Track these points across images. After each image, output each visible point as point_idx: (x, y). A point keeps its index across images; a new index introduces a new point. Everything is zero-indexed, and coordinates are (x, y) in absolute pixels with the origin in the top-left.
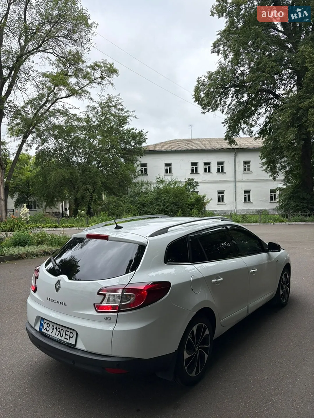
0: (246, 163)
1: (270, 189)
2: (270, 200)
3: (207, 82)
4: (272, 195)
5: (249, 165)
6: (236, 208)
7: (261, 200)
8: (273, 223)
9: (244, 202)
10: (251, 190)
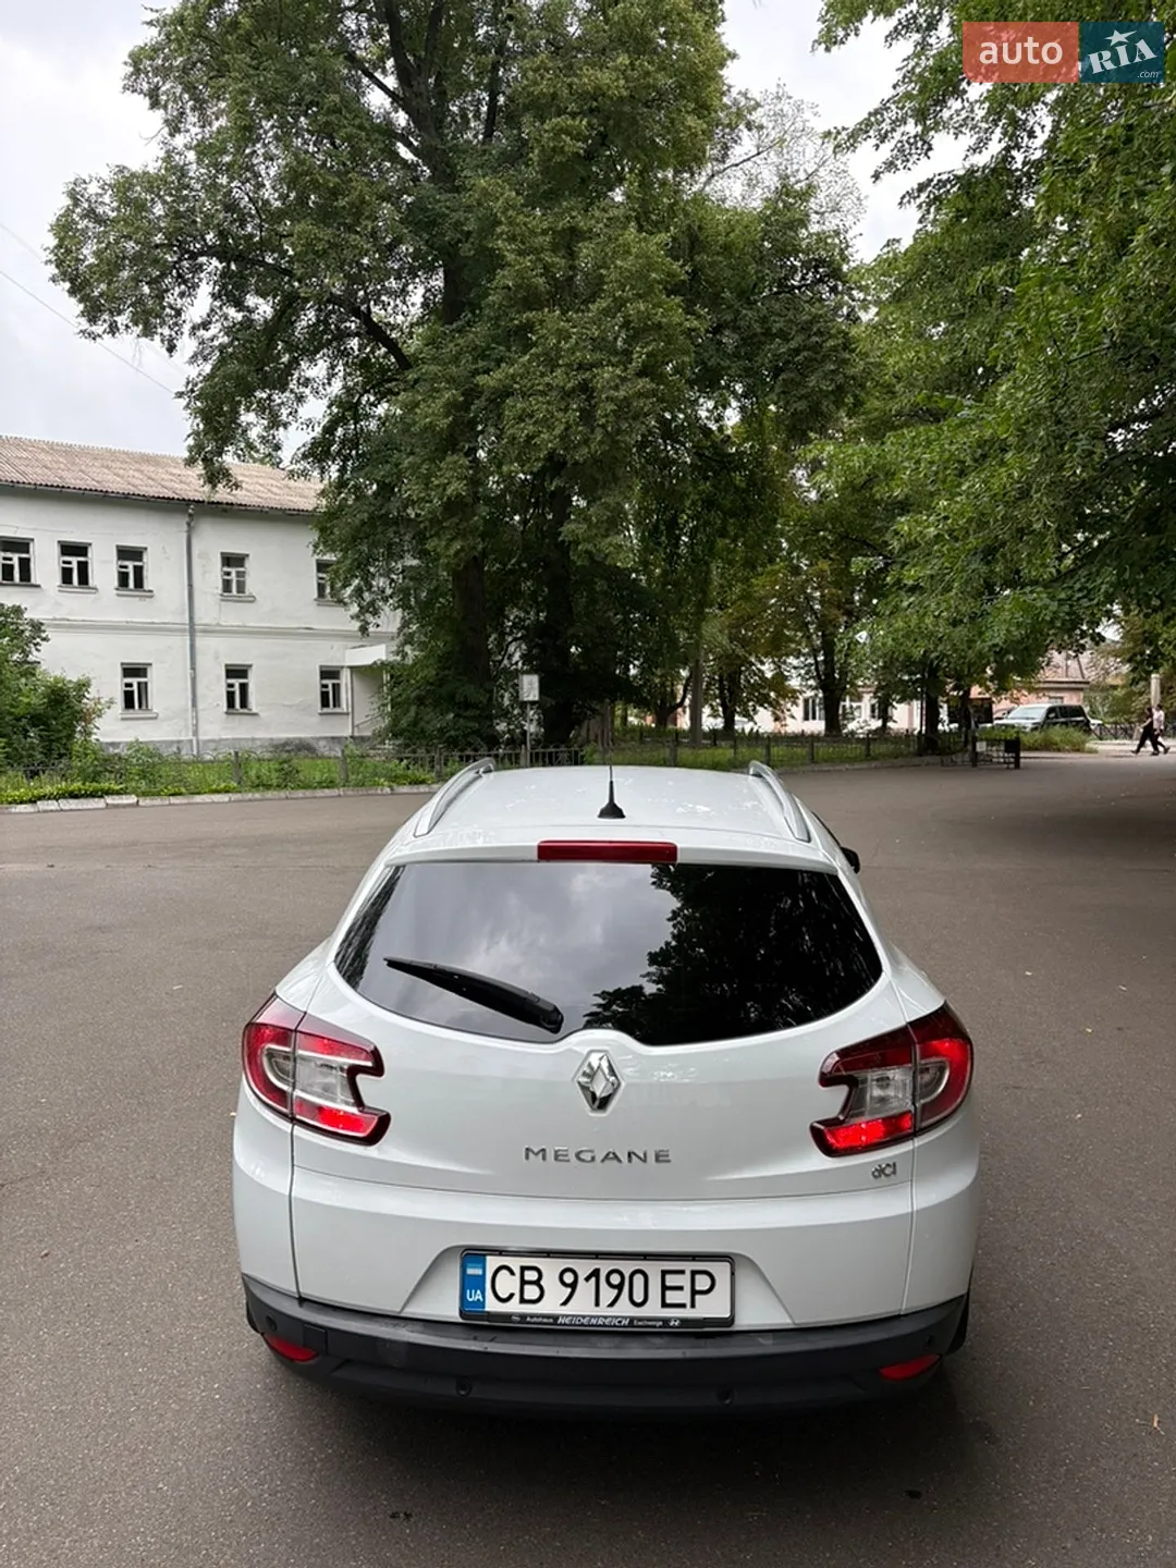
0: (230, 560)
1: (321, 667)
2: (319, 705)
3: (108, 206)
4: (326, 686)
5: (241, 569)
6: (195, 733)
7: (286, 703)
8: (390, 787)
9: (225, 709)
10: (250, 666)
